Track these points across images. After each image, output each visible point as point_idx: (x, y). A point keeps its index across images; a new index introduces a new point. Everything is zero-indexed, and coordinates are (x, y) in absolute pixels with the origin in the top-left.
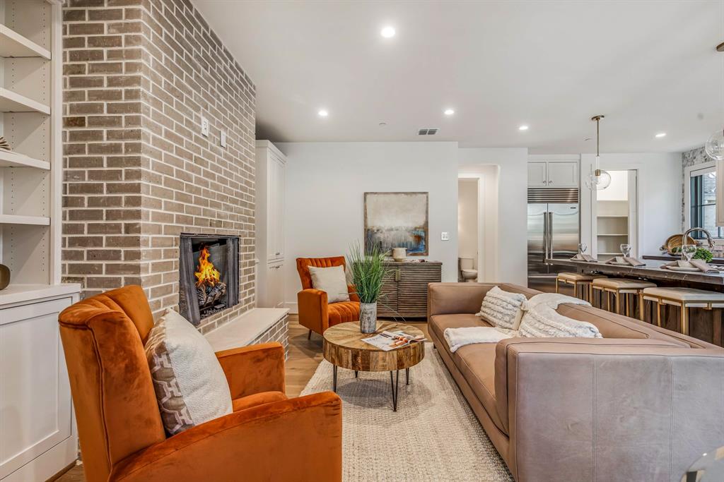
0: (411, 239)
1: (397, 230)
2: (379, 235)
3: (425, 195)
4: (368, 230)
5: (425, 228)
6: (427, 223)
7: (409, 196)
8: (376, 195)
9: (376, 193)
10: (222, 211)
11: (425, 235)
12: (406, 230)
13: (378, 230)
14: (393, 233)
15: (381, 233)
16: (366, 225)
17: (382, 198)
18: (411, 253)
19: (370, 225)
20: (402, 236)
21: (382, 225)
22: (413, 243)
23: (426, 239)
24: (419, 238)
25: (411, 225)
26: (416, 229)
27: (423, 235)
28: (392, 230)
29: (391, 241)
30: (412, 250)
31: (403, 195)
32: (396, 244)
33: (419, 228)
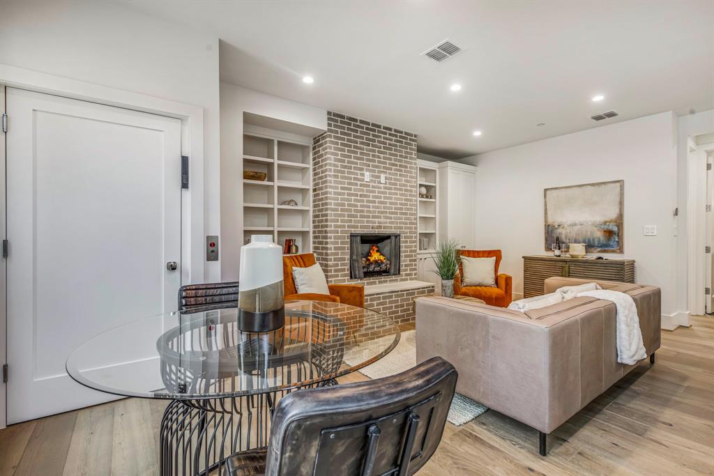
0: (599, 235)
1: (582, 225)
2: (560, 230)
3: (618, 184)
4: (549, 225)
5: (619, 221)
6: (621, 216)
7: (597, 187)
8: (557, 190)
9: (556, 188)
10: (382, 220)
11: (619, 230)
12: (593, 224)
13: (559, 226)
14: (576, 228)
15: (563, 228)
16: (546, 221)
17: (563, 192)
18: (599, 249)
19: (550, 221)
20: (587, 231)
21: (564, 221)
22: (602, 238)
23: (619, 234)
24: (609, 233)
25: (599, 219)
26: (605, 223)
27: (615, 229)
28: (575, 225)
29: (575, 236)
30: (601, 247)
31: (589, 186)
32: (581, 240)
33: (610, 222)
